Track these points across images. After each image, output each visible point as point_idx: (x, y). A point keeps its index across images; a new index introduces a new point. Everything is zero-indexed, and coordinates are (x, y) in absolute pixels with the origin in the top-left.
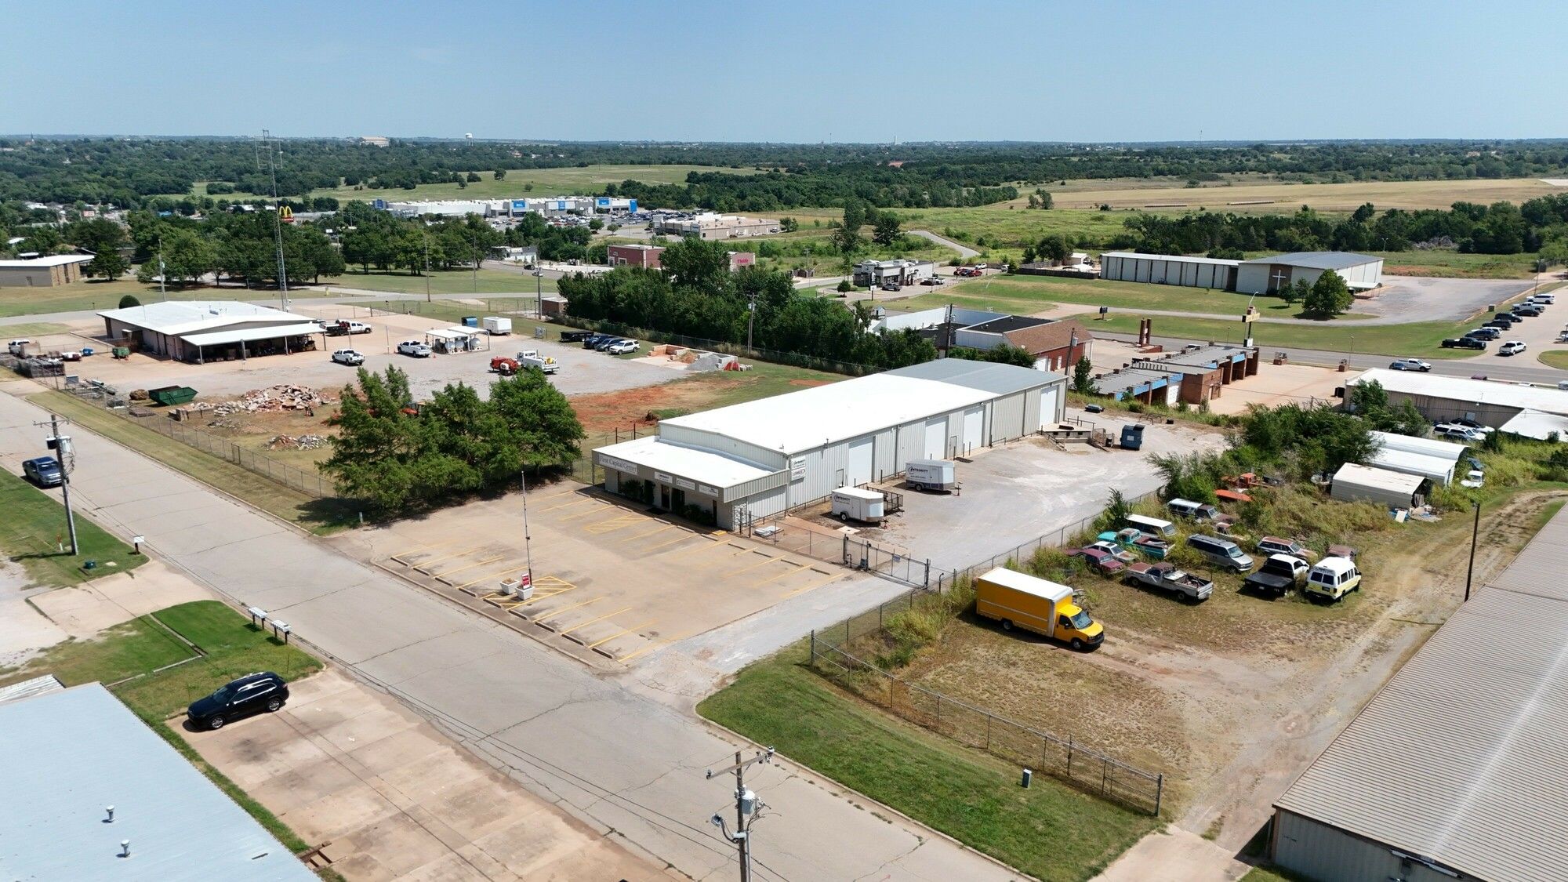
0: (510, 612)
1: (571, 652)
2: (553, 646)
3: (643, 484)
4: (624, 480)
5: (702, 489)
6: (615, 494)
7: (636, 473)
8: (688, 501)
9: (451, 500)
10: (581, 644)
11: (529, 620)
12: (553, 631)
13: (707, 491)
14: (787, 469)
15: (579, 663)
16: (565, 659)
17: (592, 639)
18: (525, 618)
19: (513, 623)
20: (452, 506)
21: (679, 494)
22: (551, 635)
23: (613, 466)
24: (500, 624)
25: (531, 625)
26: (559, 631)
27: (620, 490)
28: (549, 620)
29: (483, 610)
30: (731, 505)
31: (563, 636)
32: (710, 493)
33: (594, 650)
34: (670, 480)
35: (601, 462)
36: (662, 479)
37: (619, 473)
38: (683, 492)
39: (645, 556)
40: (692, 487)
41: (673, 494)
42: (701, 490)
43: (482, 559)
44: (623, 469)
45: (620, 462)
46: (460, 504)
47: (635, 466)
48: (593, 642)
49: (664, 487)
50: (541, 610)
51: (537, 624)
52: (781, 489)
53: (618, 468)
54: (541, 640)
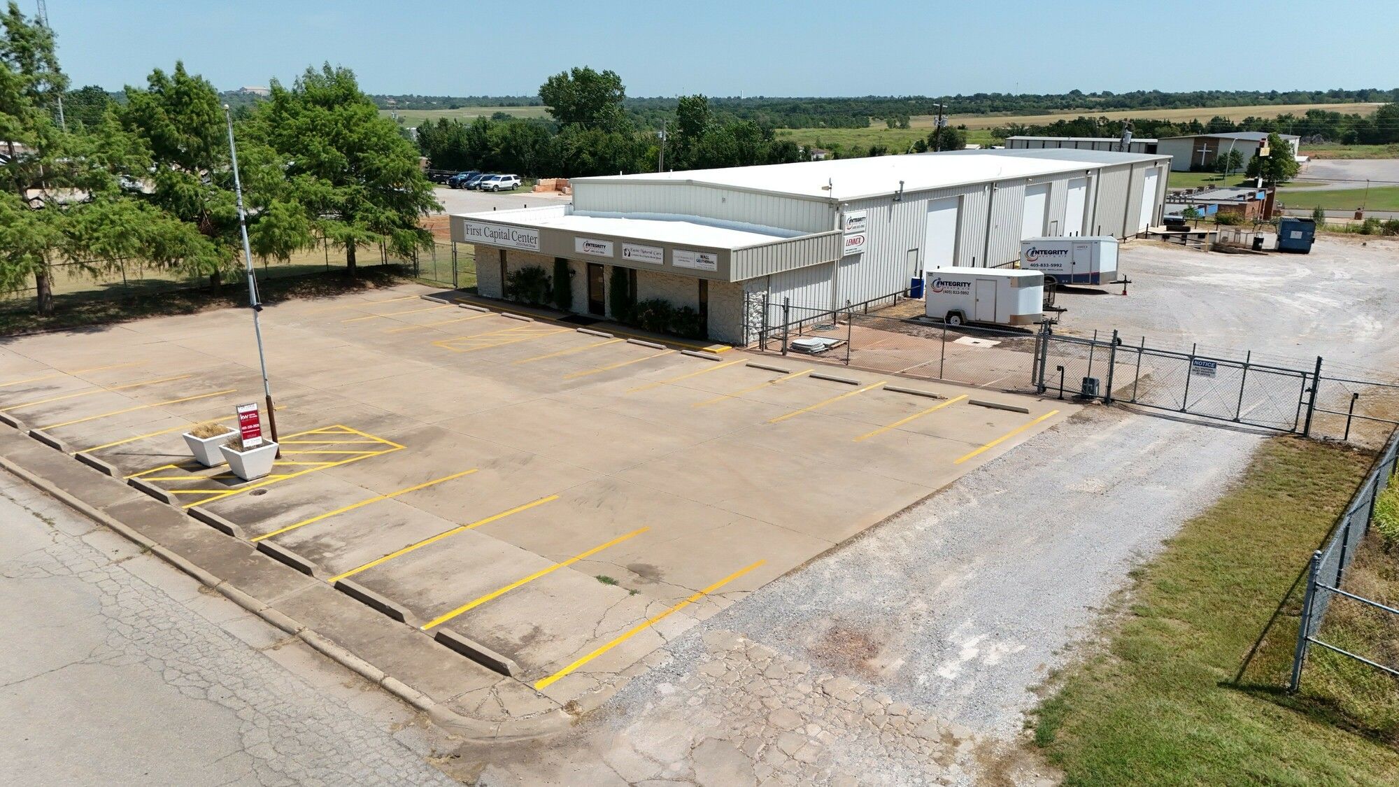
0: (191, 513)
1: (357, 648)
2: (295, 625)
3: (550, 271)
4: (514, 266)
5: (679, 260)
6: (497, 300)
7: (537, 248)
8: (645, 291)
9: (173, 305)
10: (398, 617)
11: (241, 537)
12: (307, 571)
13: (690, 262)
14: (837, 230)
15: (381, 696)
16: (330, 681)
17: (438, 593)
18: (228, 531)
19: (186, 548)
20: (170, 314)
21: (624, 277)
22: (300, 586)
23: (490, 241)
24: (146, 549)
25: (243, 550)
26: (331, 571)
27: (506, 291)
28: (304, 535)
29: (110, 512)
30: (741, 290)
31: (339, 586)
32: (697, 266)
33: (440, 638)
34: (608, 251)
35: (468, 237)
36: (591, 251)
37: (503, 252)
38: (633, 272)
39: (572, 386)
40: (656, 258)
41: (613, 280)
42: (676, 262)
43: (180, 394)
44: (509, 244)
45: (505, 229)
46: (188, 311)
47: (535, 234)
48: (439, 611)
49: (594, 269)
50: (289, 507)
51: (261, 548)
52: (823, 271)
53: (501, 242)
54: (259, 605)
